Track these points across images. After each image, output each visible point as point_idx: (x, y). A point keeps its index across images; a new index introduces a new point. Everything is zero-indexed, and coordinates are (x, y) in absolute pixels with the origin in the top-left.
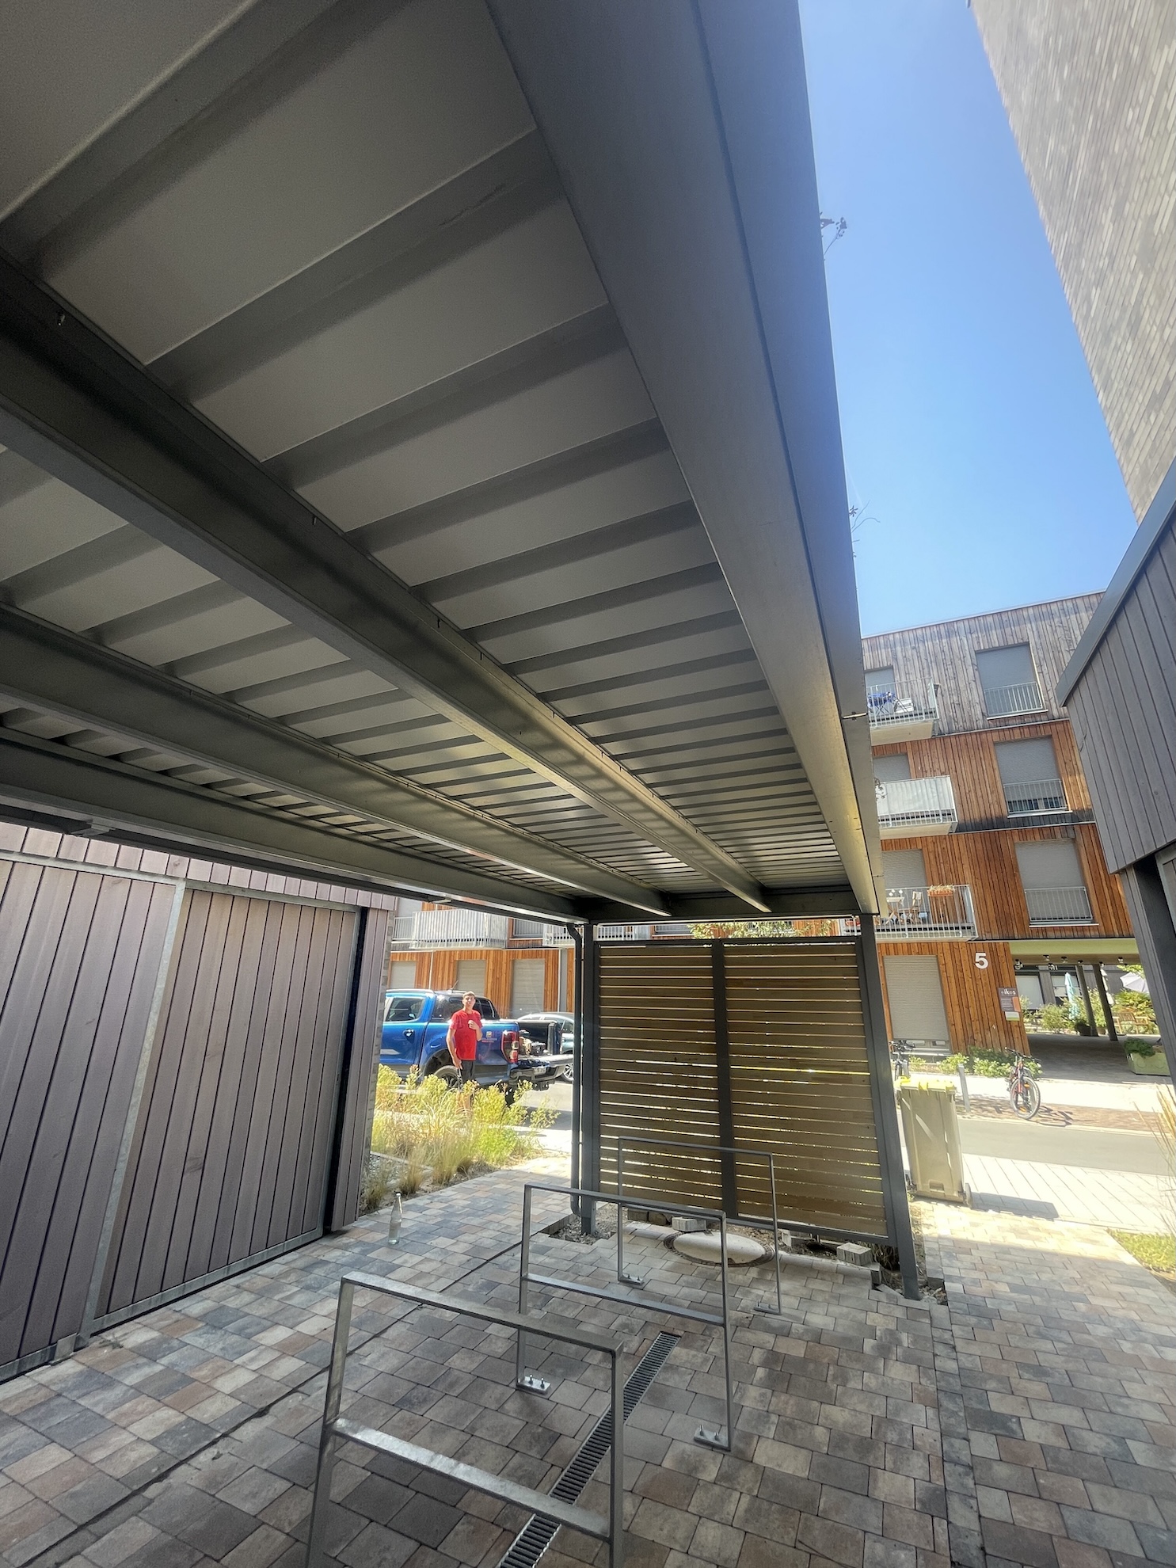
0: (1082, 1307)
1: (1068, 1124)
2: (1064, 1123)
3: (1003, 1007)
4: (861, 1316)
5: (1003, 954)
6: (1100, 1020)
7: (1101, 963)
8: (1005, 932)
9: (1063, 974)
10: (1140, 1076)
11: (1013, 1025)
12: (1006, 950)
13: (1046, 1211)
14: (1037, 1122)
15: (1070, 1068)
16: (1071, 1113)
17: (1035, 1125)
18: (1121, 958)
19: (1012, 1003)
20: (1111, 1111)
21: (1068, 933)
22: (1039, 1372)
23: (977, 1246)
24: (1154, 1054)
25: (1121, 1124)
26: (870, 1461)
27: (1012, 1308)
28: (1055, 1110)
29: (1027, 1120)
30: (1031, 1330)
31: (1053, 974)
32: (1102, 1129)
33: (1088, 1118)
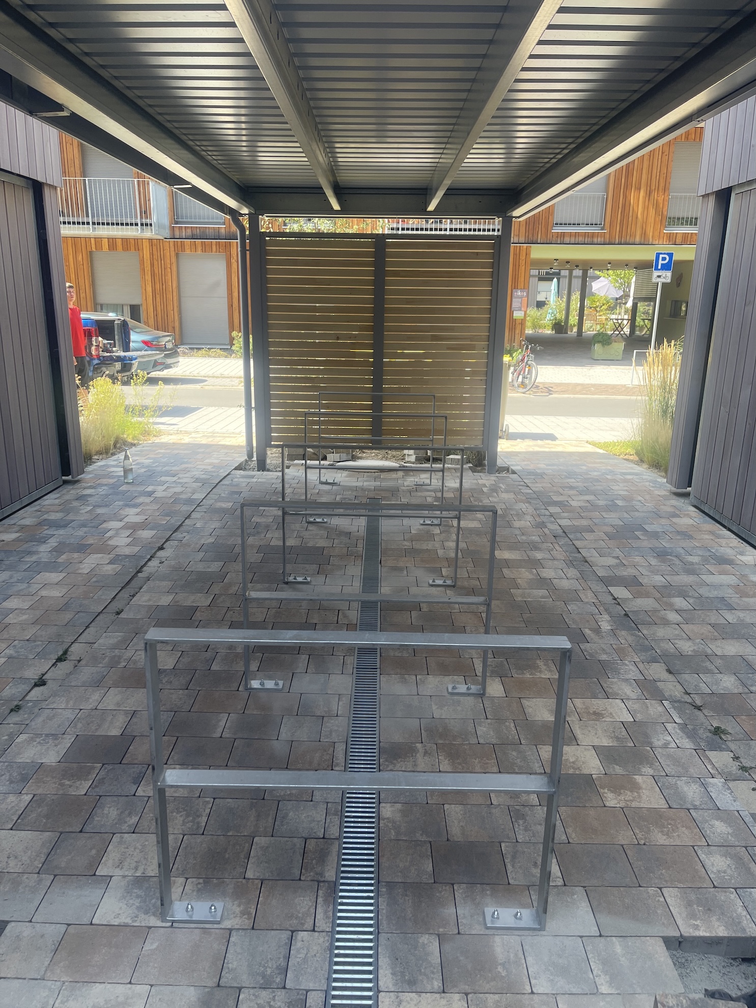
0: (584, 468)
1: (550, 394)
2: (548, 394)
3: (513, 306)
4: (475, 481)
5: (524, 258)
6: (574, 319)
7: (591, 268)
8: (530, 236)
9: (551, 280)
10: (596, 361)
11: (517, 322)
12: (528, 254)
13: (552, 437)
14: (530, 394)
15: (550, 358)
16: (552, 388)
17: (530, 396)
18: (610, 263)
19: (521, 303)
20: (578, 385)
21: (581, 239)
22: (571, 488)
23: (520, 453)
24: (611, 344)
25: (584, 392)
26: (507, 519)
27: (551, 471)
28: (541, 386)
29: (524, 393)
30: (563, 477)
31: (541, 279)
32: (572, 396)
33: (563, 390)
